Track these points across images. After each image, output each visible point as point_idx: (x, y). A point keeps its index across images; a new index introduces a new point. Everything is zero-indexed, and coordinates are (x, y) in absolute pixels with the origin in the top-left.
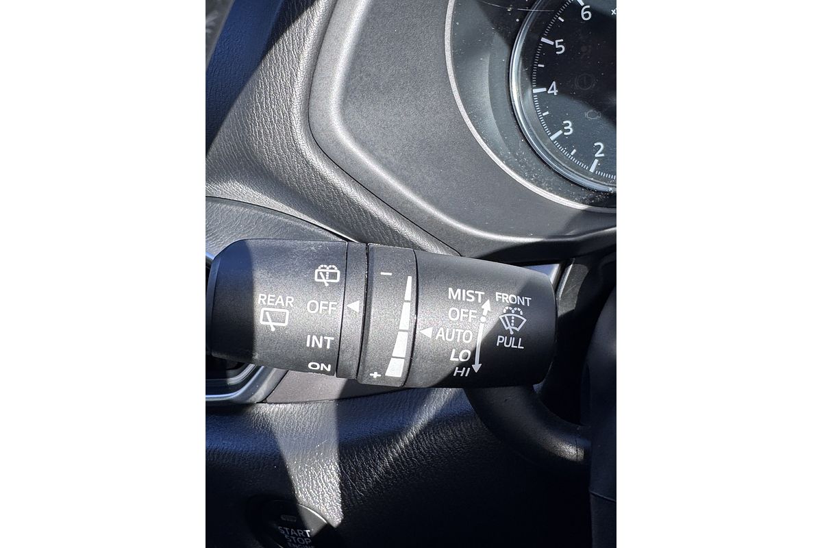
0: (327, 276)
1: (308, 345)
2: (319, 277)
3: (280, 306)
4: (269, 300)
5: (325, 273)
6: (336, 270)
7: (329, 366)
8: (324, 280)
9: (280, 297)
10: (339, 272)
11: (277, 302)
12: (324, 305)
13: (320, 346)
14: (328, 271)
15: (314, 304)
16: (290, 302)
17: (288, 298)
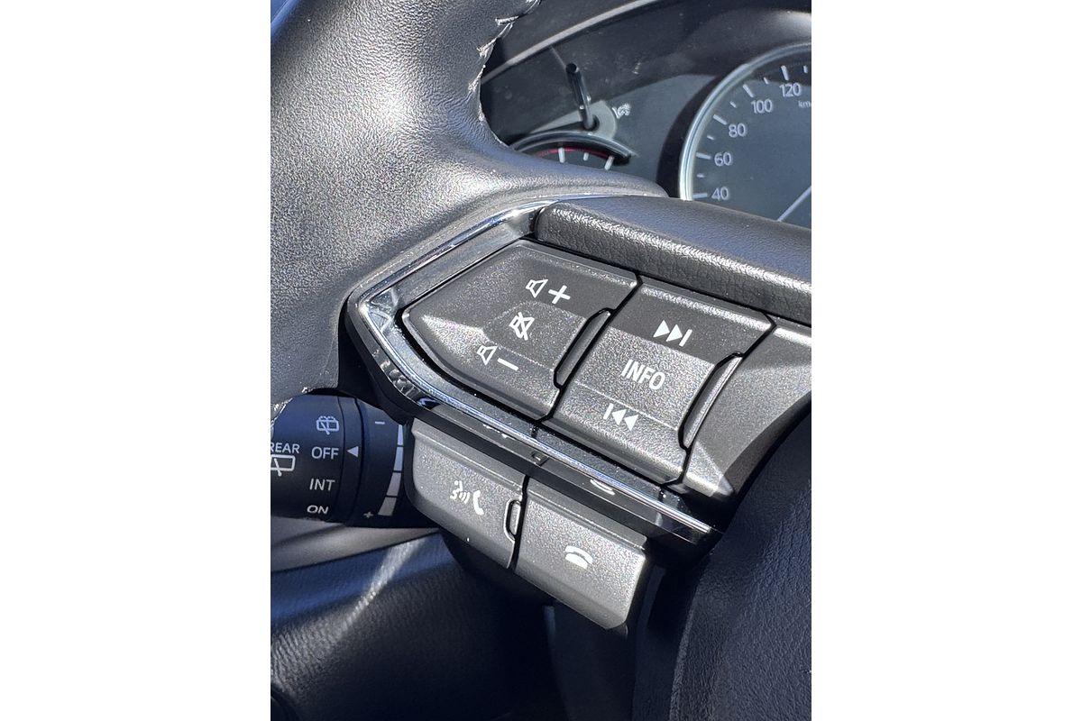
0: (328, 425)
1: (311, 488)
2: (321, 427)
3: (287, 453)
4: (277, 447)
5: (325, 424)
6: (335, 421)
7: (327, 508)
8: (324, 429)
9: (287, 445)
10: (337, 422)
11: (285, 449)
12: (327, 451)
13: (322, 488)
14: (327, 421)
15: (318, 450)
16: (297, 450)
17: (294, 445)
